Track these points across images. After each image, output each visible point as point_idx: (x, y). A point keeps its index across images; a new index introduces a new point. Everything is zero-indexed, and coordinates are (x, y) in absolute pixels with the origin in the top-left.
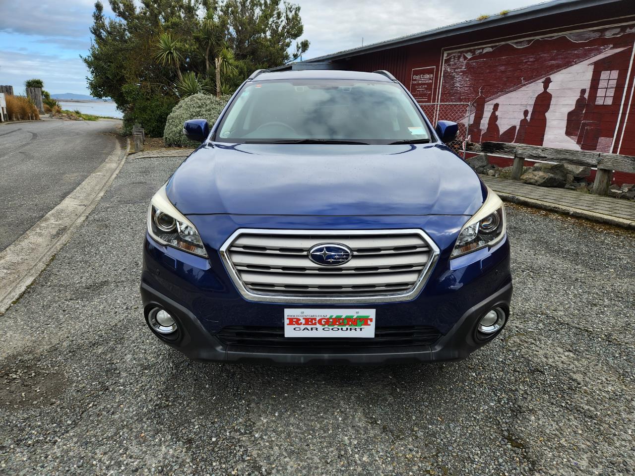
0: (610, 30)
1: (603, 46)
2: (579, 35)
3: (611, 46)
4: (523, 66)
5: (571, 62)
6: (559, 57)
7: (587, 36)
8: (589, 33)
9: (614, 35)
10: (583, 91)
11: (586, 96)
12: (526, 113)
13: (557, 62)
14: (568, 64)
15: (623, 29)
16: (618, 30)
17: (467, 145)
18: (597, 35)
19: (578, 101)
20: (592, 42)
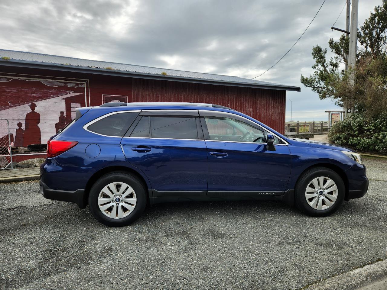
0: (70, 84)
1: (68, 91)
2: (50, 82)
3: (73, 91)
4: (7, 94)
5: (49, 96)
6: (38, 92)
7: (56, 83)
8: (57, 83)
9: (72, 86)
10: (62, 113)
11: (65, 115)
12: (20, 125)
13: (38, 95)
14: (47, 97)
15: (77, 84)
16: (74, 85)
17: (12, 150)
18: (63, 85)
19: (60, 118)
20: (60, 88)
